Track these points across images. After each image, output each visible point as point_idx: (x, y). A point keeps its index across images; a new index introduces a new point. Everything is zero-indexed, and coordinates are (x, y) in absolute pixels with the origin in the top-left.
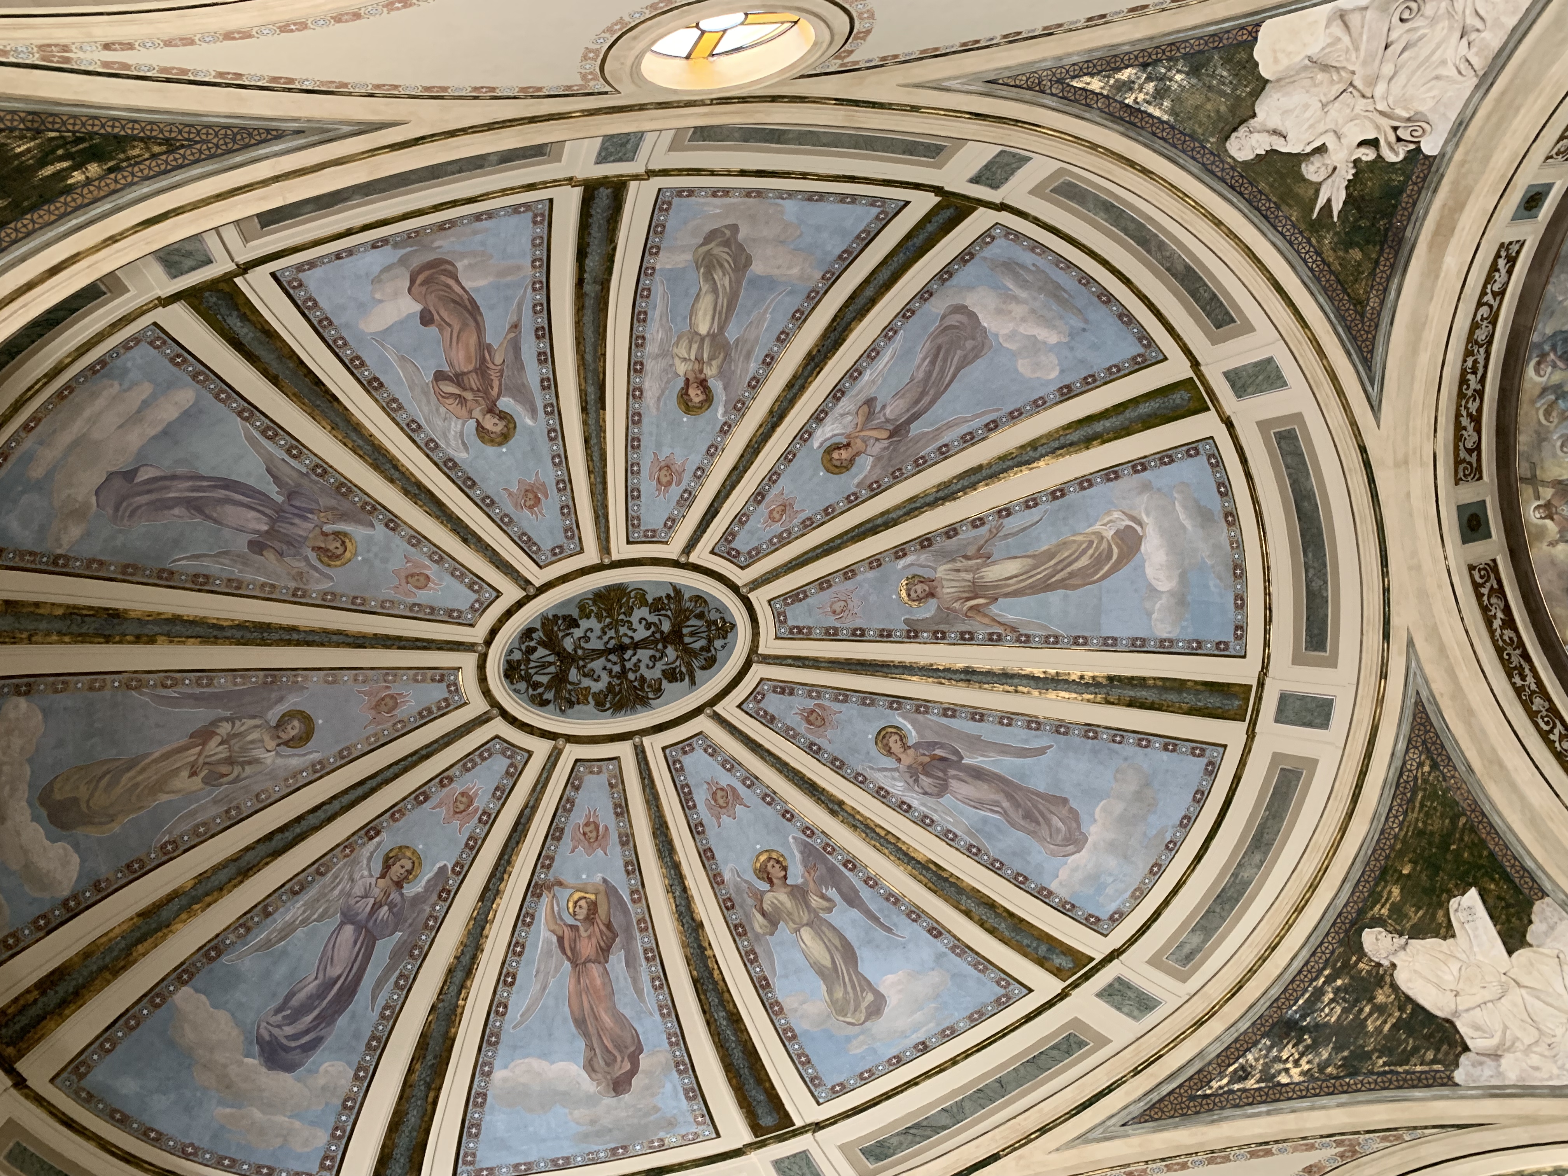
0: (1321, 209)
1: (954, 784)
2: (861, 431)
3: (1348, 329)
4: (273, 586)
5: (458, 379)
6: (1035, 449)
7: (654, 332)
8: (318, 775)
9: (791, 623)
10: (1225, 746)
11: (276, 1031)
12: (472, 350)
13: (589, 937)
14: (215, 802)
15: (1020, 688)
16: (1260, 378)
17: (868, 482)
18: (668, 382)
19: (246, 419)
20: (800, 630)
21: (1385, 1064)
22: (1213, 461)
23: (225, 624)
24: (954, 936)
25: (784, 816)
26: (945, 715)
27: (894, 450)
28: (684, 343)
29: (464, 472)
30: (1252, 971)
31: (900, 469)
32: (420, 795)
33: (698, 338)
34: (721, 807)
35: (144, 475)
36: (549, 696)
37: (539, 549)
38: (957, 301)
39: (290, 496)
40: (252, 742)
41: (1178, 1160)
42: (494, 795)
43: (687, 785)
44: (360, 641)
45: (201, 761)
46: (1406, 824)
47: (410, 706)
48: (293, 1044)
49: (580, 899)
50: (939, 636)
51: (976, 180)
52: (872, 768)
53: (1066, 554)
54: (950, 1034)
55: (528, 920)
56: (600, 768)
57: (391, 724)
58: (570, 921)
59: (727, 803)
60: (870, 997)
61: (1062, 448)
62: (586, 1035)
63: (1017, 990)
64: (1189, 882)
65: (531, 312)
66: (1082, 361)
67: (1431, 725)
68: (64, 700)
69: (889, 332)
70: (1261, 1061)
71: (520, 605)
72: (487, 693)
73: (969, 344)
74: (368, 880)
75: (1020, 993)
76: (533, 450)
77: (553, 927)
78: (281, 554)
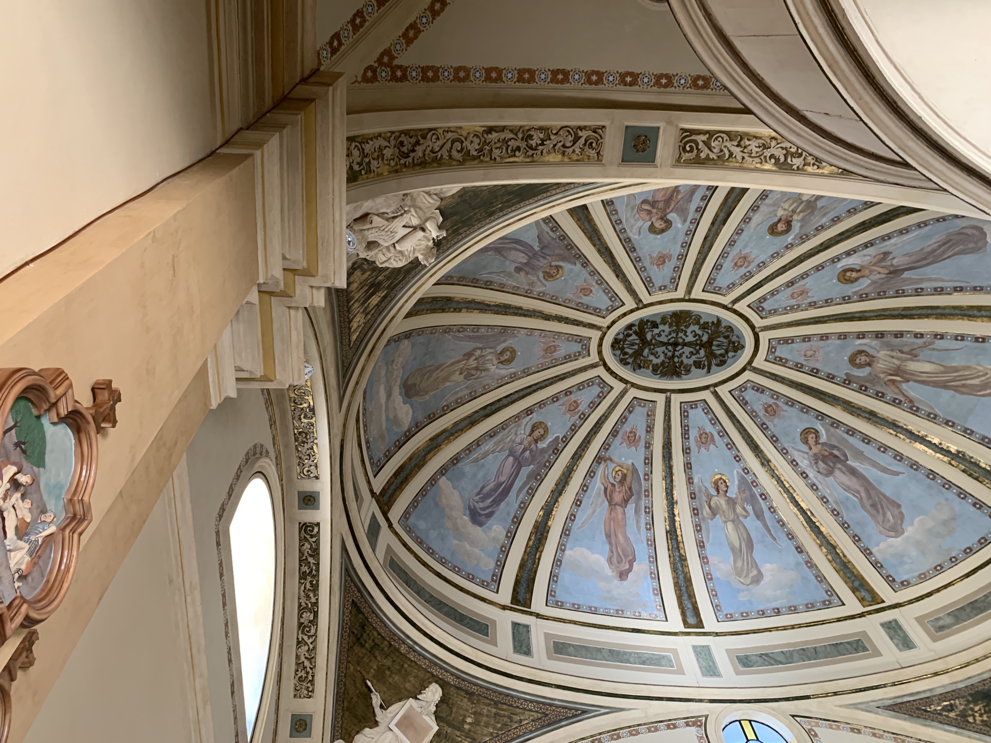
1: (837, 472)
2: (872, 266)
4: (518, 288)
5: (653, 204)
6: (979, 311)
7: (775, 194)
8: (513, 379)
9: (777, 354)
11: (476, 504)
12: (669, 191)
13: (620, 492)
14: (467, 388)
15: (898, 434)
17: (861, 292)
18: (768, 218)
20: (781, 359)
23: (492, 304)
24: (809, 556)
25: (735, 458)
26: (847, 433)
27: (887, 281)
28: (790, 202)
29: (632, 244)
31: (885, 292)
32: (555, 398)
33: (800, 201)
34: (702, 443)
36: (630, 360)
37: (653, 286)
39: (543, 248)
40: (488, 360)
42: (589, 405)
43: (688, 426)
45: (465, 367)
47: (561, 353)
48: (482, 513)
49: (619, 470)
50: (863, 389)
52: (793, 448)
53: (967, 373)
54: (793, 610)
55: (592, 475)
56: (645, 404)
57: (551, 359)
58: (612, 481)
59: (707, 442)
60: (755, 572)
62: (610, 543)
63: (836, 601)
64: (956, 585)
68: (420, 340)
69: (921, 225)
70: (963, 707)
71: (632, 311)
72: (600, 353)
73: (971, 245)
74: (523, 436)
75: (837, 603)
76: (674, 238)
77: (604, 482)
78: (527, 273)
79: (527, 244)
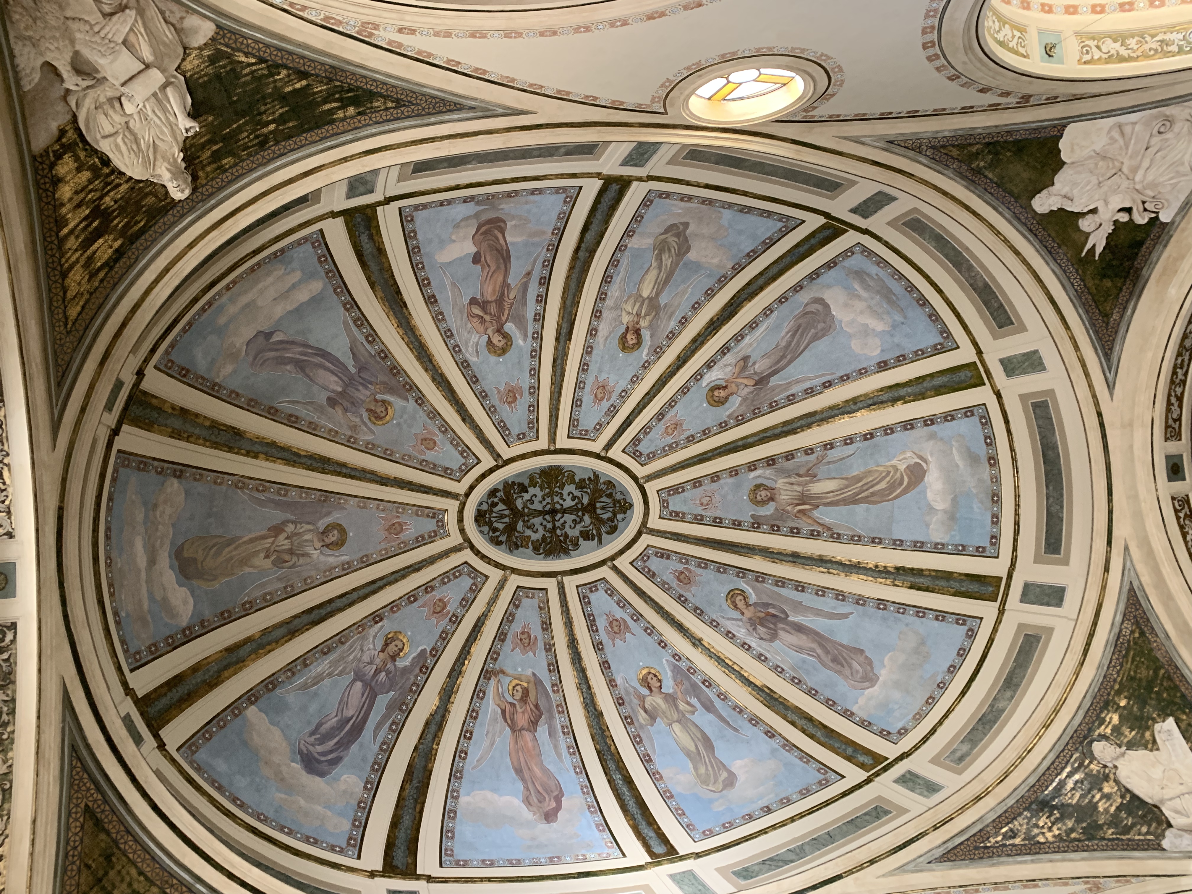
0: (1088, 251)
1: (781, 633)
2: (736, 378)
3: (1096, 332)
4: (337, 432)
5: (484, 305)
6: (855, 404)
7: (614, 291)
8: (345, 572)
9: (671, 508)
10: (981, 619)
11: (311, 748)
12: (498, 286)
13: (523, 712)
14: (278, 579)
15: (831, 570)
16: (1026, 364)
18: (615, 327)
19: (347, 310)
20: (677, 514)
21: (1113, 833)
22: (984, 421)
23: (302, 453)
24: (784, 738)
25: (659, 644)
26: (777, 586)
27: (757, 394)
28: (631, 301)
29: (472, 371)
30: (1014, 766)
32: (411, 597)
33: (641, 299)
34: (615, 633)
35: (276, 338)
36: (503, 538)
37: (510, 434)
38: (819, 295)
39: (360, 369)
40: (306, 541)
41: (972, 888)
42: (461, 604)
43: (592, 615)
44: (384, 481)
45: (272, 549)
46: (1122, 672)
47: (410, 533)
48: (323, 759)
49: (517, 685)
50: (775, 529)
51: (854, 211)
52: (723, 617)
53: (871, 479)
54: (786, 802)
55: (481, 695)
56: (533, 594)
57: (397, 543)
58: (510, 700)
59: (620, 631)
60: (725, 775)
61: (874, 404)
62: (523, 779)
63: (833, 776)
64: (956, 710)
65: (541, 265)
66: (898, 345)
67: (1140, 605)
68: (199, 487)
69: (767, 311)
70: (1024, 827)
71: (491, 471)
72: (462, 531)
73: (820, 326)
74: (373, 652)
75: (835, 778)
76: (519, 362)
77: (498, 702)
78: (346, 410)
79: (338, 360)
